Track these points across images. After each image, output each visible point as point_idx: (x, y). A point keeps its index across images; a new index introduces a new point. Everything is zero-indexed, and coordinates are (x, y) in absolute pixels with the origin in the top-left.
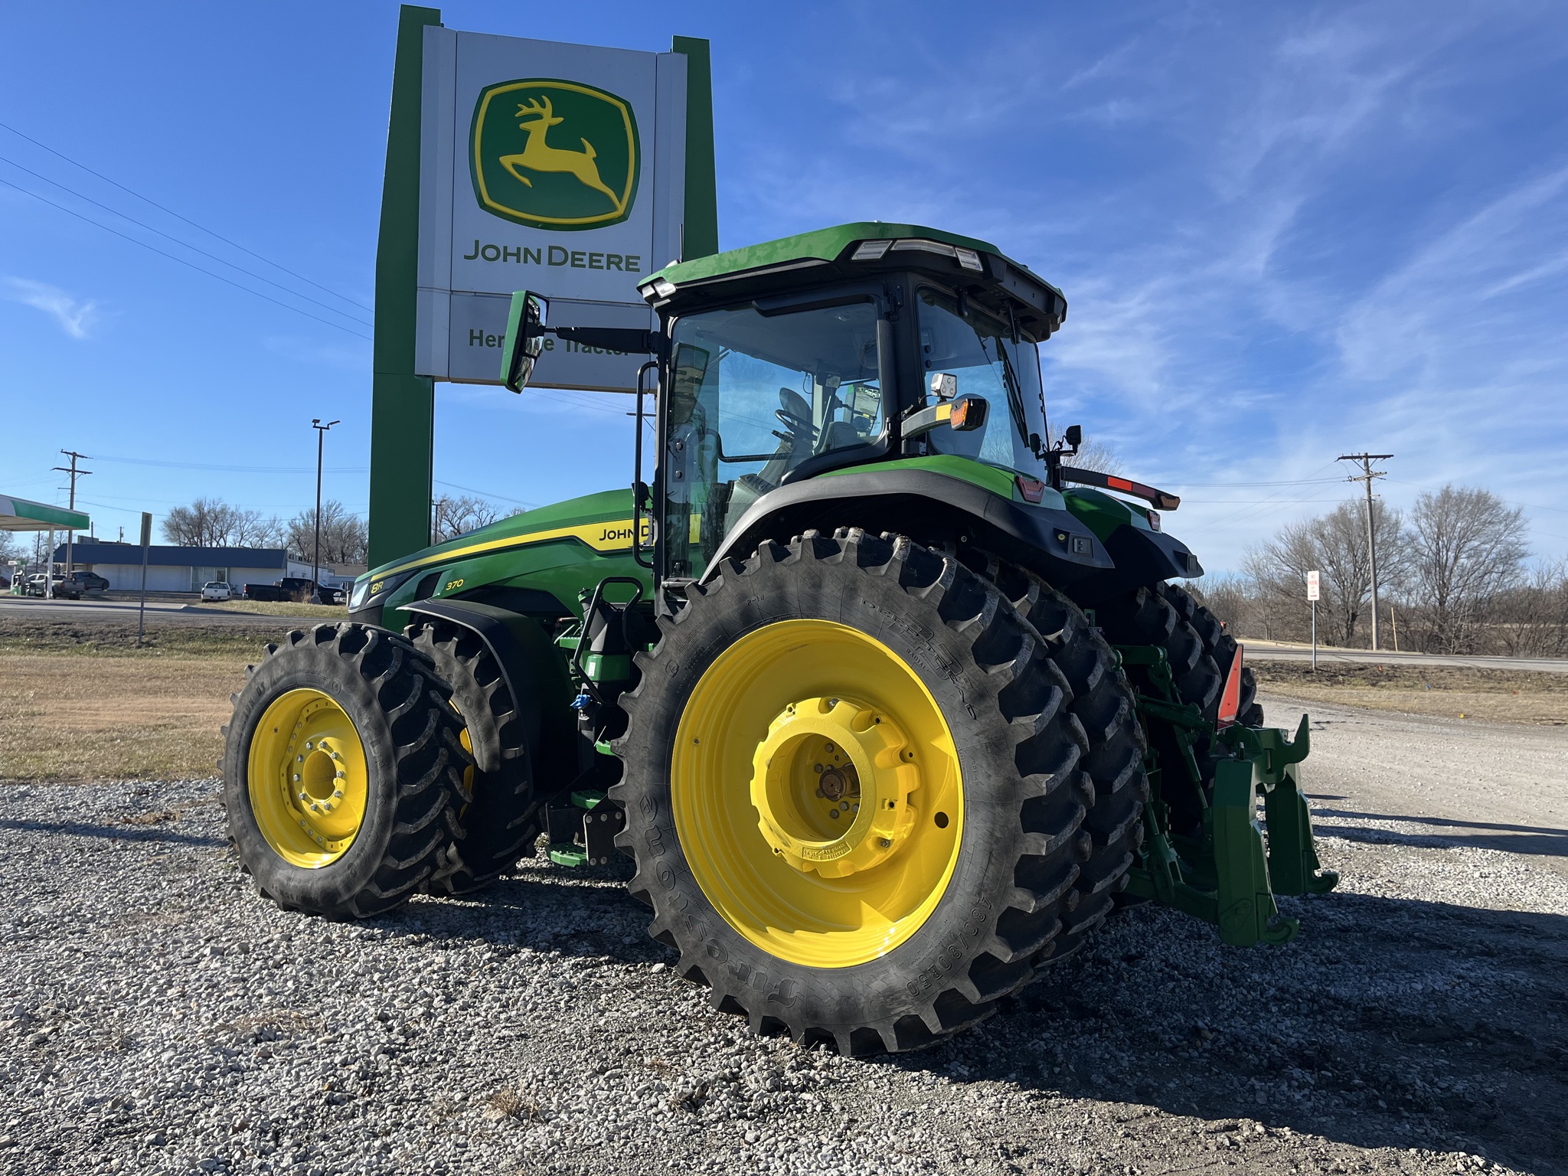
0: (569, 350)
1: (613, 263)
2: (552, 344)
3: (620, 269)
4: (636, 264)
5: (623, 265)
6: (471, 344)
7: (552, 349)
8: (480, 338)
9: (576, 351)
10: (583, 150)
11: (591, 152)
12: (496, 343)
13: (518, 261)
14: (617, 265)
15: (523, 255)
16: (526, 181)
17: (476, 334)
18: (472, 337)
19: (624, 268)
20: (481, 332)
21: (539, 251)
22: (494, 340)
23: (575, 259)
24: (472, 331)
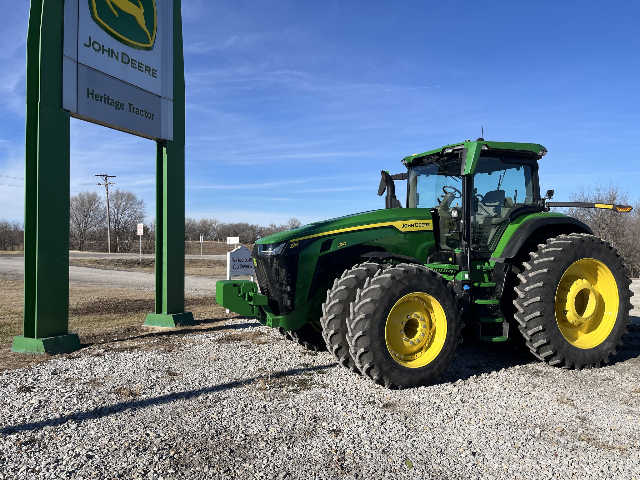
0: (130, 111)
1: (147, 70)
2: (124, 106)
3: (150, 75)
4: (155, 74)
5: (151, 73)
6: (88, 97)
7: (123, 109)
8: (92, 94)
9: (133, 113)
10: (139, 6)
11: (142, 10)
12: (100, 99)
13: (109, 56)
14: (149, 71)
15: (111, 53)
16: (116, 13)
17: (91, 92)
18: (89, 93)
19: (151, 74)
20: (93, 91)
21: (118, 53)
22: (99, 97)
23: (131, 62)
24: (88, 89)
